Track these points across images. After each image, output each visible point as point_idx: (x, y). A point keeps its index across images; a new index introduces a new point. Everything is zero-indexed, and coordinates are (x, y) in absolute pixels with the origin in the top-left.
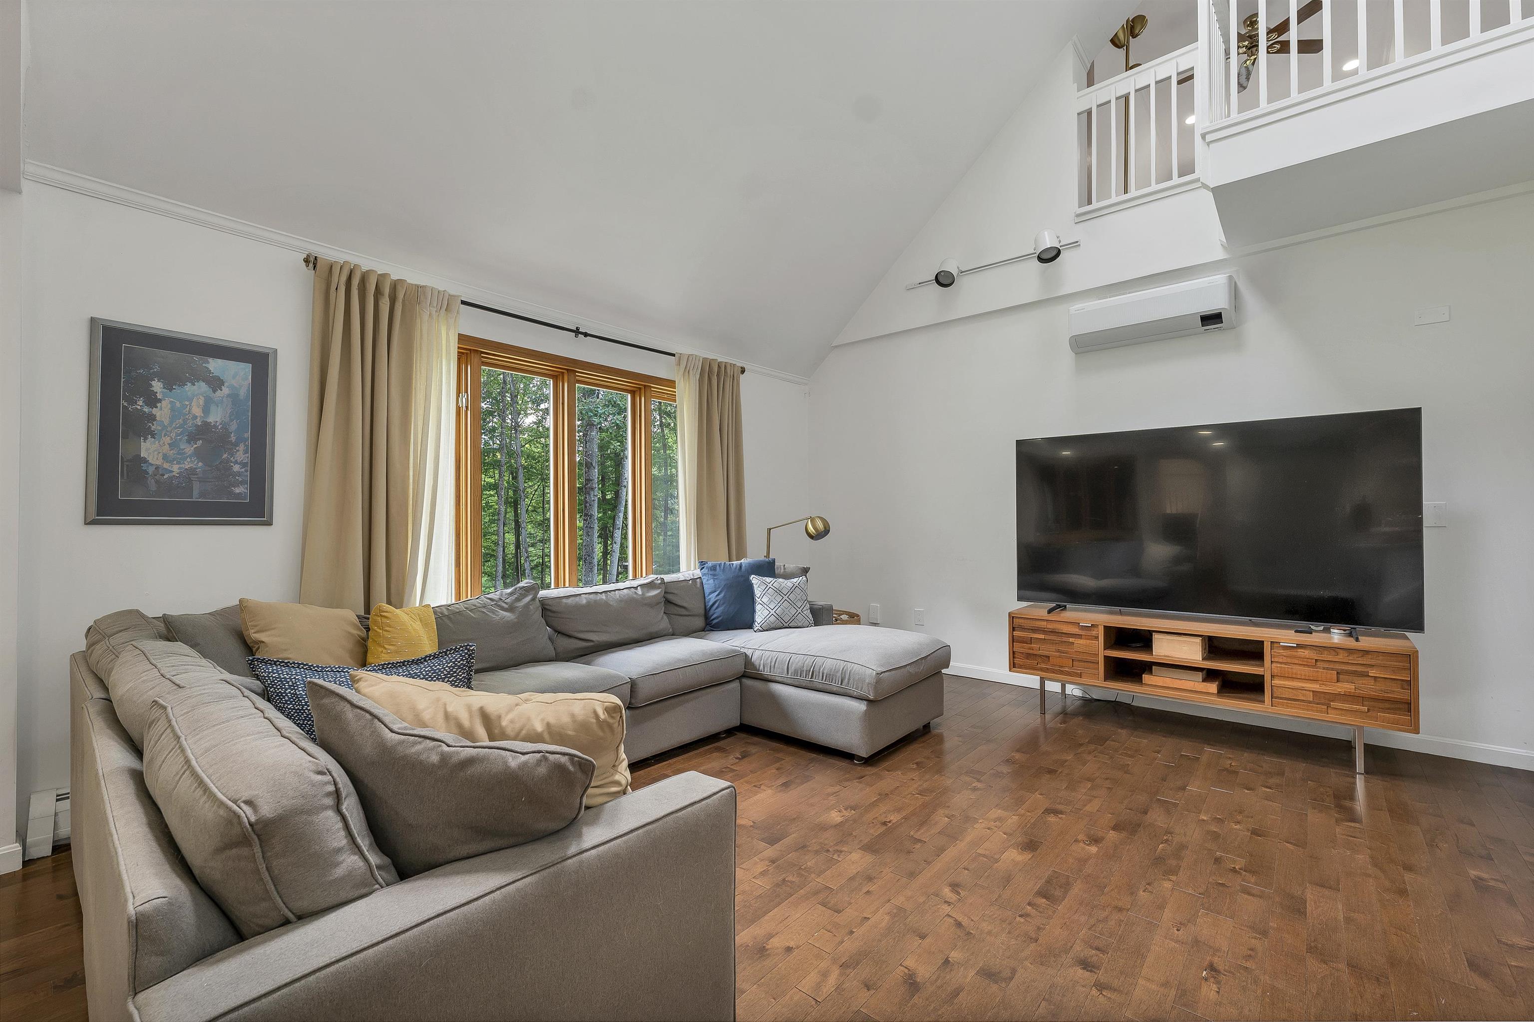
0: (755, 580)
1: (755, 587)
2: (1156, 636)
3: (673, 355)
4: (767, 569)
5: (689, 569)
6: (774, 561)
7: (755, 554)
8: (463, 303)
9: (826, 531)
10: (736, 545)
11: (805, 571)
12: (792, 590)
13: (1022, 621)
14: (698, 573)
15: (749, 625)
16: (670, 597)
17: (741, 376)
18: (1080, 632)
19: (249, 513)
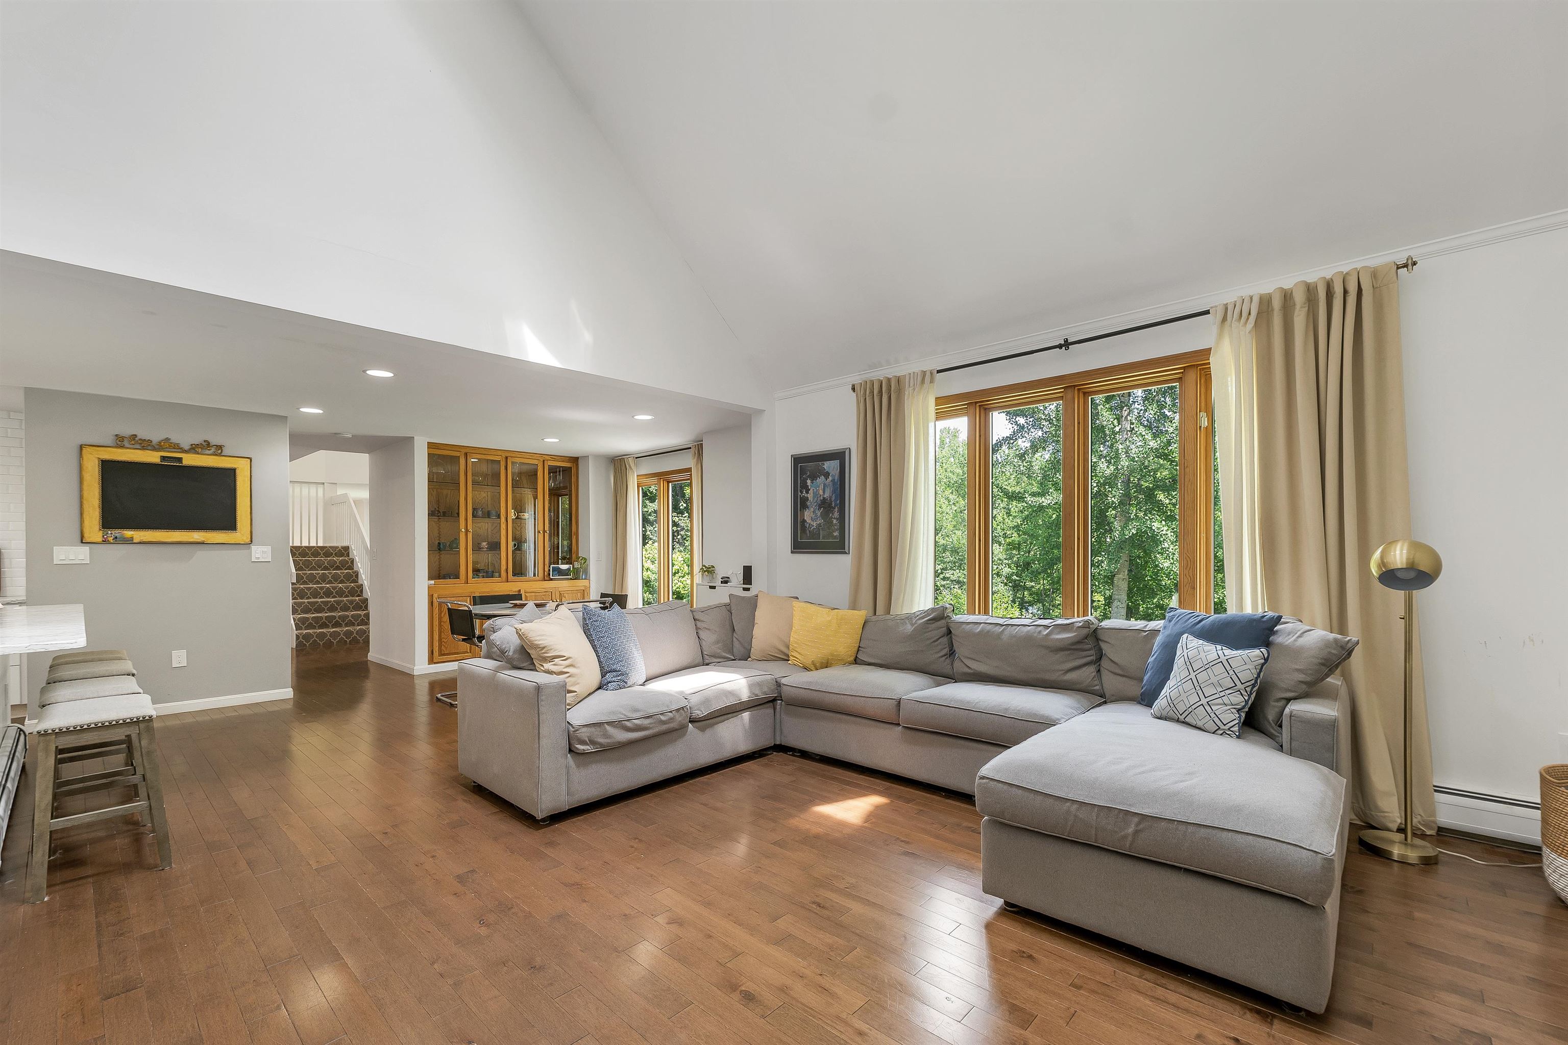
3: (1208, 312)
8: (939, 372)
19: (839, 547)
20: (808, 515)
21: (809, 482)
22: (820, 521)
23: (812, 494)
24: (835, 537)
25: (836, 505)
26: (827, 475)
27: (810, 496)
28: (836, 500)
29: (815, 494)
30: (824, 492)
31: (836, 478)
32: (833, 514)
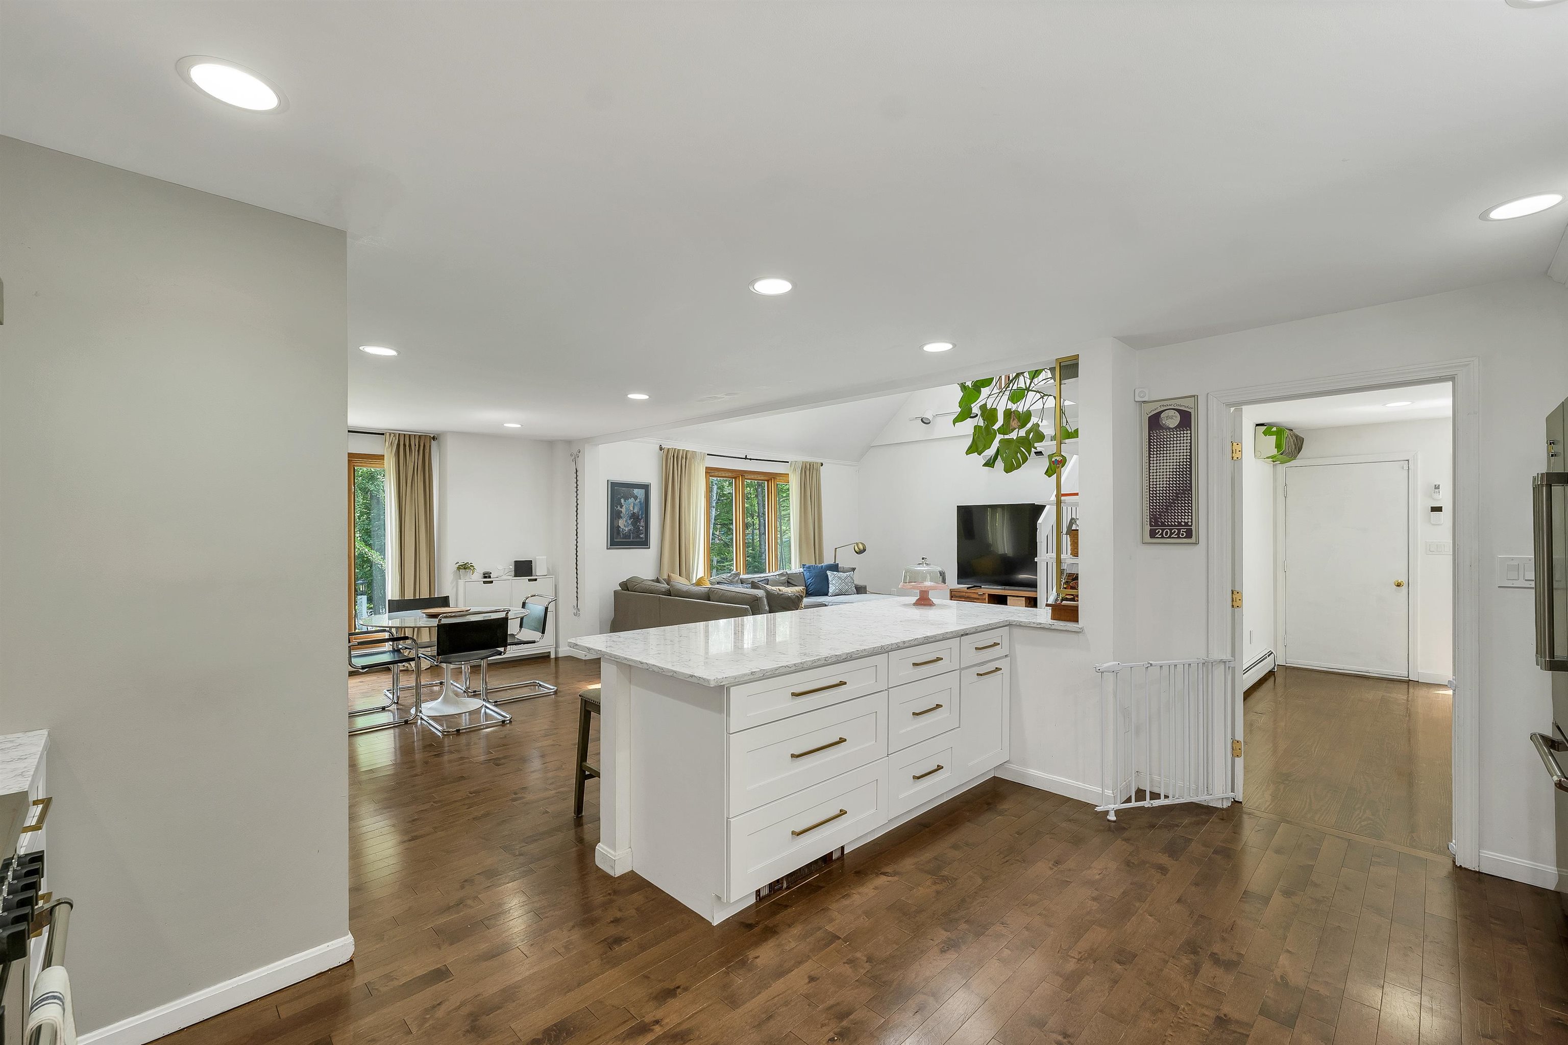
0: (829, 573)
1: (829, 576)
2: (1008, 598)
3: (788, 462)
4: (835, 568)
5: (796, 568)
6: (838, 564)
7: (828, 560)
8: (708, 454)
9: (864, 550)
10: (820, 555)
11: (854, 569)
12: (846, 578)
13: (956, 593)
14: (802, 570)
15: (827, 595)
16: (789, 580)
17: (821, 467)
18: (979, 597)
19: (644, 543)
20: (621, 523)
21: (622, 500)
22: (631, 527)
23: (625, 509)
24: (642, 538)
25: (642, 518)
26: (636, 498)
27: (623, 510)
28: (642, 514)
29: (627, 509)
30: (634, 509)
31: (642, 500)
32: (640, 523)
